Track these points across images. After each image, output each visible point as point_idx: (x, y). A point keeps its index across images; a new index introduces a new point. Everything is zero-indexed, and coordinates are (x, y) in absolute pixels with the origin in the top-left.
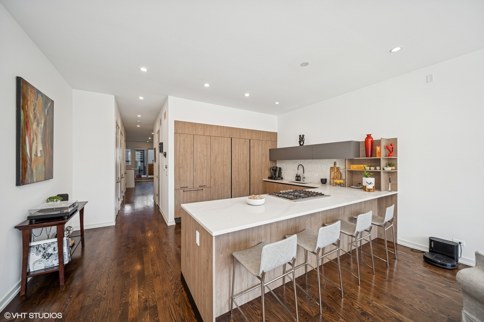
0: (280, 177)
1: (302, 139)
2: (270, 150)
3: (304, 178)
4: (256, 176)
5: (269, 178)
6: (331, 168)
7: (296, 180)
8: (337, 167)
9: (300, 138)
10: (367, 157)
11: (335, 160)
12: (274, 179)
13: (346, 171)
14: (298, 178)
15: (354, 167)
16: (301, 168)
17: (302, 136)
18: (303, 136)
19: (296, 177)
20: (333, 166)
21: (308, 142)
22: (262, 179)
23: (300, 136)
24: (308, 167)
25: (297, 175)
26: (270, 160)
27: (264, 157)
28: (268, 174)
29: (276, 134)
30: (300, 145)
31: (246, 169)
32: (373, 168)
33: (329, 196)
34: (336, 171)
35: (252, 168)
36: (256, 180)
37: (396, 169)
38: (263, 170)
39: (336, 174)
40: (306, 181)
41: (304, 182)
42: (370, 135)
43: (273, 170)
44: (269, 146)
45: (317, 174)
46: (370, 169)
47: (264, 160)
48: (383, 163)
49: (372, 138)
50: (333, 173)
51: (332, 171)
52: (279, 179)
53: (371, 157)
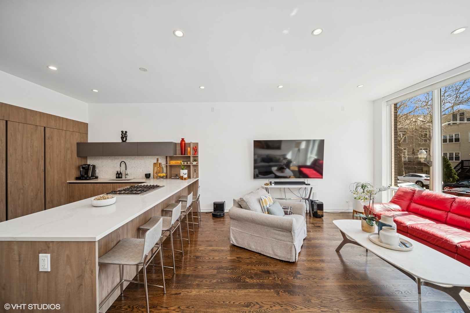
0: (94, 176)
1: (124, 135)
2: (78, 144)
3: (127, 174)
4: (56, 177)
5: (77, 179)
6: (154, 163)
7: (117, 178)
8: (159, 163)
9: (122, 134)
10: (182, 155)
11: (157, 157)
12: (86, 179)
13: (168, 166)
14: (119, 175)
15: (173, 163)
16: (123, 165)
17: (124, 132)
18: (126, 132)
19: (117, 174)
20: (155, 162)
21: (130, 139)
22: (66, 181)
23: (122, 132)
24: (131, 163)
25: (118, 172)
26: (77, 156)
27: (69, 152)
28: (74, 173)
29: (86, 125)
30: (123, 141)
31: (38, 168)
32: (185, 163)
33: (163, 186)
34: (158, 166)
35: (49, 167)
36: (56, 183)
37: (198, 163)
38: (67, 170)
39: (158, 169)
40: (128, 177)
41: (126, 179)
42: (184, 139)
43: (83, 168)
44: (76, 138)
45: (141, 170)
46: (184, 164)
47: (69, 156)
48: (192, 159)
49: (185, 141)
50: (156, 168)
51: (155, 166)
52: (92, 179)
53: (184, 155)
